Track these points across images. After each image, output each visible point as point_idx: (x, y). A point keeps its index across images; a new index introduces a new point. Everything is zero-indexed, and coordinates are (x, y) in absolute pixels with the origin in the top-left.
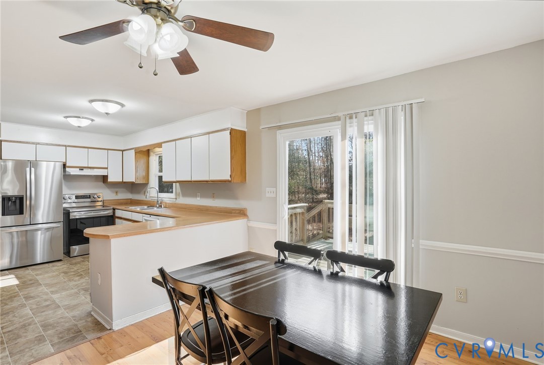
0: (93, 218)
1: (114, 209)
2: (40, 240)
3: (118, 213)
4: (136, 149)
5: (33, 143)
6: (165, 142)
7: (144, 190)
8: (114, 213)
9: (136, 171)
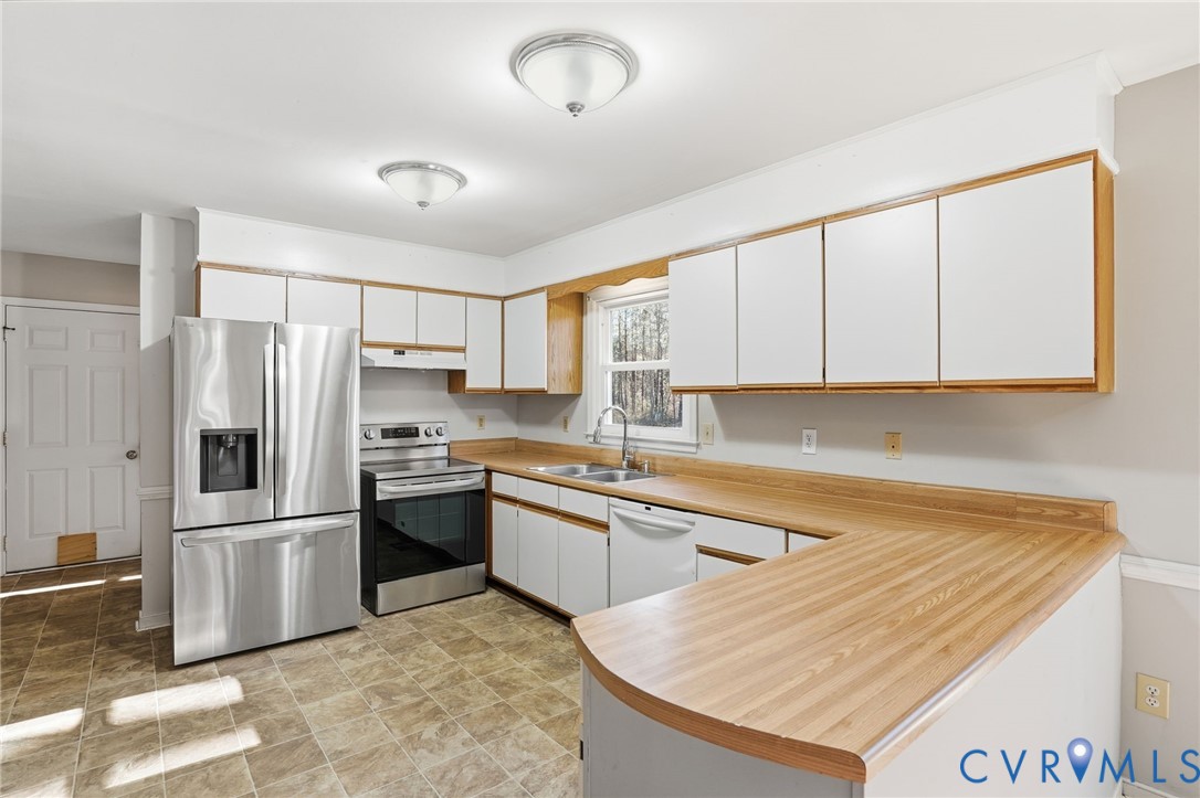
0: (439, 496)
1: (488, 472)
2: (291, 568)
3: (501, 484)
4: (550, 289)
5: (279, 274)
6: (679, 255)
7: (563, 414)
8: (489, 482)
9: (550, 359)
